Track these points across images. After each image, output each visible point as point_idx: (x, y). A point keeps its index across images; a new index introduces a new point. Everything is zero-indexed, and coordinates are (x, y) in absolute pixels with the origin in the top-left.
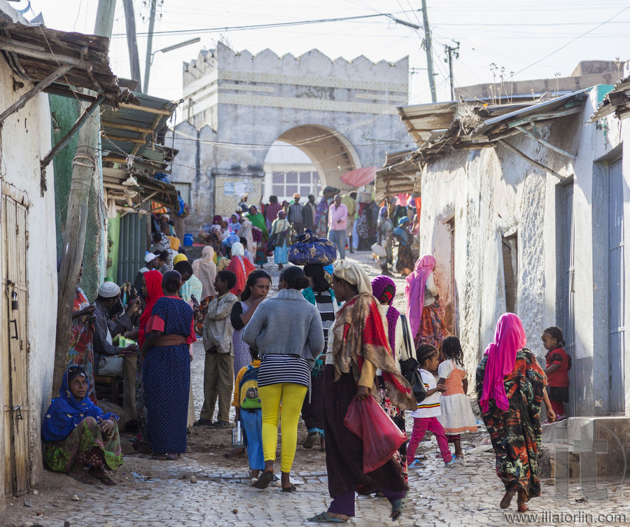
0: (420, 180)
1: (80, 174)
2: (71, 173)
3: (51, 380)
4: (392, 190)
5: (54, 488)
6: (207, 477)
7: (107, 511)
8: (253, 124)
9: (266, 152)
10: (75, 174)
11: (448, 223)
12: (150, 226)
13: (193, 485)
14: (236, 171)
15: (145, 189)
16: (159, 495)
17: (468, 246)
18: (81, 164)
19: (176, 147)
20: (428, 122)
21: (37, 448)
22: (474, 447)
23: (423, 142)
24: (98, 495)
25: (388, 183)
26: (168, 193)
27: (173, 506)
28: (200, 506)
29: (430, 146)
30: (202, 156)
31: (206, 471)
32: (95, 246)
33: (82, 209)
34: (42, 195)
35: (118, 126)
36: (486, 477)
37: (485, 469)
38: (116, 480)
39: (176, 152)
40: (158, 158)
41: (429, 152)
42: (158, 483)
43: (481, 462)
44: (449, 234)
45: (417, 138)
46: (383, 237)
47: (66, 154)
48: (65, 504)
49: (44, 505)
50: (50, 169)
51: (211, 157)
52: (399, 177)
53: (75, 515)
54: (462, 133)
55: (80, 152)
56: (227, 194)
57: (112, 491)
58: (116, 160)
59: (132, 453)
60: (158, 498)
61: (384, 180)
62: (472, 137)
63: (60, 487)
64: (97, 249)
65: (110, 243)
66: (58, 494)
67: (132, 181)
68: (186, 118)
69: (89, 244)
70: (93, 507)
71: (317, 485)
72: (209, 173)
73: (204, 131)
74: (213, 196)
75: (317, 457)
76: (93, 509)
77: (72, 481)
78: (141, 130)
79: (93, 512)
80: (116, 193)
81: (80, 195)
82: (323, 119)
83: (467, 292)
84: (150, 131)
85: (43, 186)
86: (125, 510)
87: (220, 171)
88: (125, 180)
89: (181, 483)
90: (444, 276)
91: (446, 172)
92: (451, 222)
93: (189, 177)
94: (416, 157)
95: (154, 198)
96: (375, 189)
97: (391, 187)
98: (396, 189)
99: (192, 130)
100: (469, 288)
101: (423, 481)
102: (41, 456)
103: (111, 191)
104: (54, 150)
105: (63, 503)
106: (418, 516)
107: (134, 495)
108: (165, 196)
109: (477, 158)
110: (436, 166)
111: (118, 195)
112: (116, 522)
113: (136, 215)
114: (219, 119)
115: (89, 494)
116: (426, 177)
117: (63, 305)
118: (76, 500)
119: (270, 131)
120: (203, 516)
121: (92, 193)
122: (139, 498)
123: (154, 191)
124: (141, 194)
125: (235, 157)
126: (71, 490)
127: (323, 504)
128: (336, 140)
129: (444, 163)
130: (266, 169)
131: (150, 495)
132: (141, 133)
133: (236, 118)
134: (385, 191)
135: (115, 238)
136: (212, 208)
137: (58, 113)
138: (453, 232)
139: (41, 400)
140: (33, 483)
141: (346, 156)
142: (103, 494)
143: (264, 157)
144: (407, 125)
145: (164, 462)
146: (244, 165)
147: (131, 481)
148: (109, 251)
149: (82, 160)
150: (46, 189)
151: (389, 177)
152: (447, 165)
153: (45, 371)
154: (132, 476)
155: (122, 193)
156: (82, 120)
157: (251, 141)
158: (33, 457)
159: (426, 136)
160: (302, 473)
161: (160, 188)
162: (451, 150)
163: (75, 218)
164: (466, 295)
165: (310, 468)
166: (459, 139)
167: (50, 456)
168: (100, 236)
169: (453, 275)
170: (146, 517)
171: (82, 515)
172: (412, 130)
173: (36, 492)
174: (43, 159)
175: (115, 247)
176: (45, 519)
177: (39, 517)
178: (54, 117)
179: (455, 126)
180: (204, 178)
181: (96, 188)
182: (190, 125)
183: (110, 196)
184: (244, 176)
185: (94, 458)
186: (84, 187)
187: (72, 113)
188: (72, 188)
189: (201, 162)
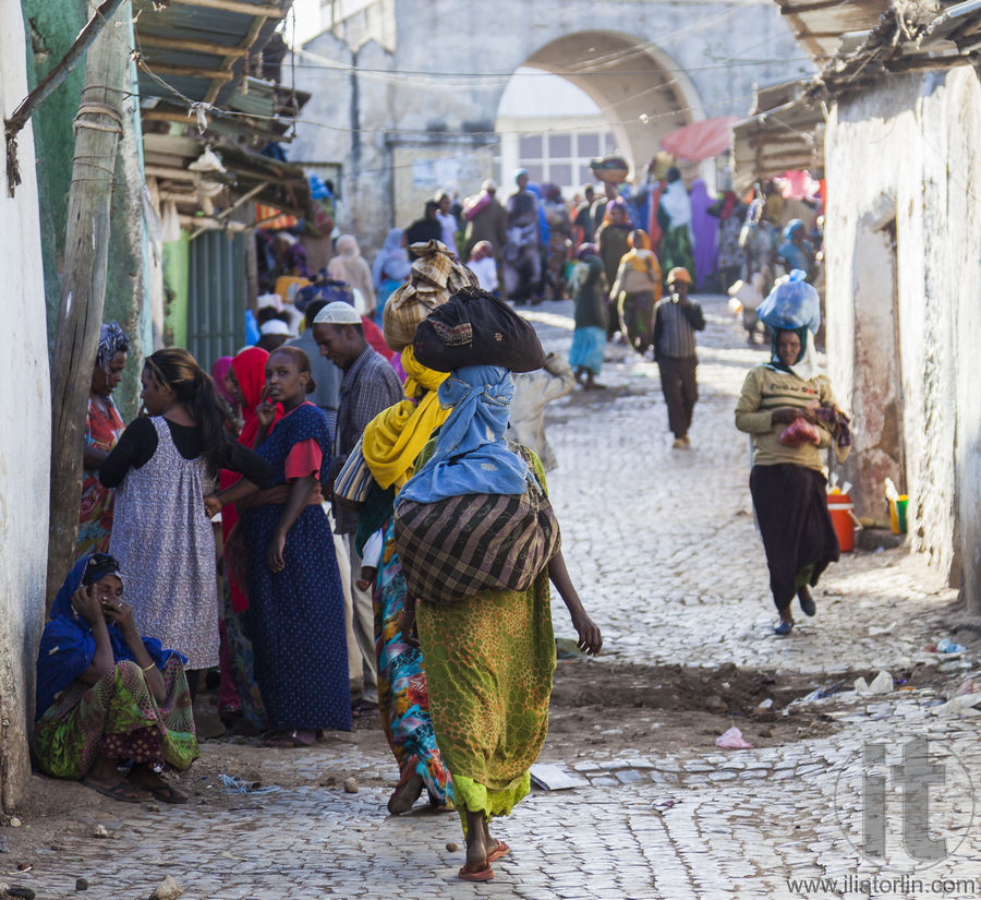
0: (823, 141)
1: (92, 147)
2: (72, 145)
3: (43, 585)
4: (769, 164)
5: (54, 812)
6: (380, 779)
7: (167, 856)
8: (472, 33)
9: (500, 92)
10: (81, 147)
11: (884, 229)
12: (253, 257)
13: (348, 796)
14: (437, 136)
15: (239, 178)
16: (277, 820)
17: (926, 278)
18: (93, 125)
19: (301, 86)
20: (838, 17)
21: (17, 729)
22: (944, 700)
23: (827, 59)
24: (148, 823)
25: (759, 151)
26: (289, 184)
27: (308, 842)
28: (365, 839)
29: (841, 66)
30: (364, 105)
31: (378, 767)
32: (130, 300)
33: (99, 219)
34: (12, 193)
35: (173, 45)
36: (968, 760)
37: (967, 744)
38: (187, 791)
39: (303, 98)
40: (262, 111)
41: (839, 81)
42: (276, 795)
43: (959, 730)
44: (886, 254)
45: (814, 52)
46: (754, 265)
47: (63, 106)
48: (78, 845)
49: (34, 848)
50: (26, 137)
51: (383, 106)
52: (782, 136)
53: (99, 866)
54: (903, 38)
55: (90, 99)
56: (420, 185)
57: (177, 815)
58: (173, 116)
59: (222, 735)
60: (275, 825)
61: (752, 145)
62: (923, 44)
63: (68, 810)
64: (135, 306)
65: (169, 296)
66: (62, 823)
67: (211, 160)
68: (327, 24)
69: (118, 296)
70: (138, 848)
71: (612, 790)
72: (380, 142)
73: (366, 51)
74: (390, 189)
75: (612, 732)
76: (137, 854)
77: (93, 797)
78: (221, 51)
79: (138, 859)
80: (177, 187)
81: (92, 191)
82: (621, 19)
83: (927, 375)
84: (240, 53)
85: (13, 175)
86: (206, 852)
87: (404, 137)
88: (194, 159)
89: (325, 794)
90: (879, 343)
91: (877, 122)
92: (891, 228)
93: (336, 151)
94: (814, 92)
95: (261, 197)
96: (732, 162)
97: (766, 157)
98: (778, 163)
99: (341, 49)
100: (931, 366)
101: (836, 774)
102: (26, 744)
103: (167, 184)
104: (33, 96)
105: (73, 843)
106: (823, 845)
107: (226, 821)
108: (284, 191)
109: (940, 89)
110: (855, 110)
111: (183, 192)
112: (185, 877)
113: (223, 232)
114: (398, 25)
115: (129, 822)
116: (836, 134)
117: (63, 427)
118: (103, 837)
119: (509, 46)
120: (370, 859)
121: (118, 186)
122: (235, 828)
123: (258, 182)
124: (231, 187)
125: (434, 105)
126: (90, 815)
127: (625, 827)
128: (648, 62)
129: (873, 102)
130: (500, 128)
131: (259, 820)
132: (223, 58)
133: (435, 21)
134: (752, 167)
135: (179, 284)
136: (389, 217)
137: (42, 19)
138: (895, 249)
139: (22, 626)
140: (11, 802)
141: (671, 96)
142: (160, 822)
143: (496, 102)
144: (793, 25)
145: (287, 751)
146: (454, 123)
147: (218, 793)
148: (167, 313)
149: (95, 117)
150: (18, 180)
151: (761, 137)
152: (878, 106)
153: (28, 567)
154: (221, 782)
155: (190, 188)
156: (91, 32)
157: (468, 70)
158: (8, 748)
159: (832, 47)
160: (580, 766)
161: (271, 173)
162: (882, 73)
163: (85, 240)
164: (925, 380)
165: (598, 754)
166: (898, 50)
167: (45, 743)
168: (141, 278)
169: (897, 342)
170: (249, 866)
171: (115, 865)
172: (805, 34)
173: (16, 822)
174: (9, 117)
175: (179, 305)
176: (36, 877)
177: (23, 873)
178: (34, 27)
179: (887, 22)
180: (369, 153)
181: (129, 177)
182: (337, 39)
183: (164, 195)
184: (456, 144)
185: (139, 746)
186: (101, 175)
187: (72, 19)
188: (75, 176)
189: (362, 118)
